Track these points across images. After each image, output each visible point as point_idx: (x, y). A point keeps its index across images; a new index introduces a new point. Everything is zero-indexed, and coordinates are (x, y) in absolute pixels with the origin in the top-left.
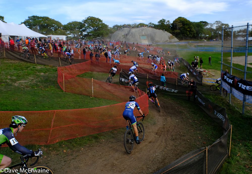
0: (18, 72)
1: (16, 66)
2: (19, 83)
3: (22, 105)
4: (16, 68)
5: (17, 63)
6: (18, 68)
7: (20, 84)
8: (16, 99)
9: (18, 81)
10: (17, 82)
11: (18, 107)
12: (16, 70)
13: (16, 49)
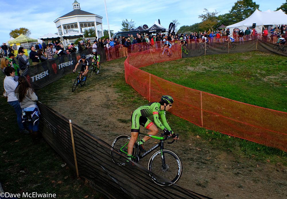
0: (269, 66)
1: (267, 59)
2: (268, 78)
3: (269, 102)
4: (267, 61)
5: (267, 56)
6: (269, 61)
7: (269, 80)
8: (265, 95)
9: (268, 76)
10: (266, 77)
11: (266, 104)
12: (266, 64)
13: (268, 40)
